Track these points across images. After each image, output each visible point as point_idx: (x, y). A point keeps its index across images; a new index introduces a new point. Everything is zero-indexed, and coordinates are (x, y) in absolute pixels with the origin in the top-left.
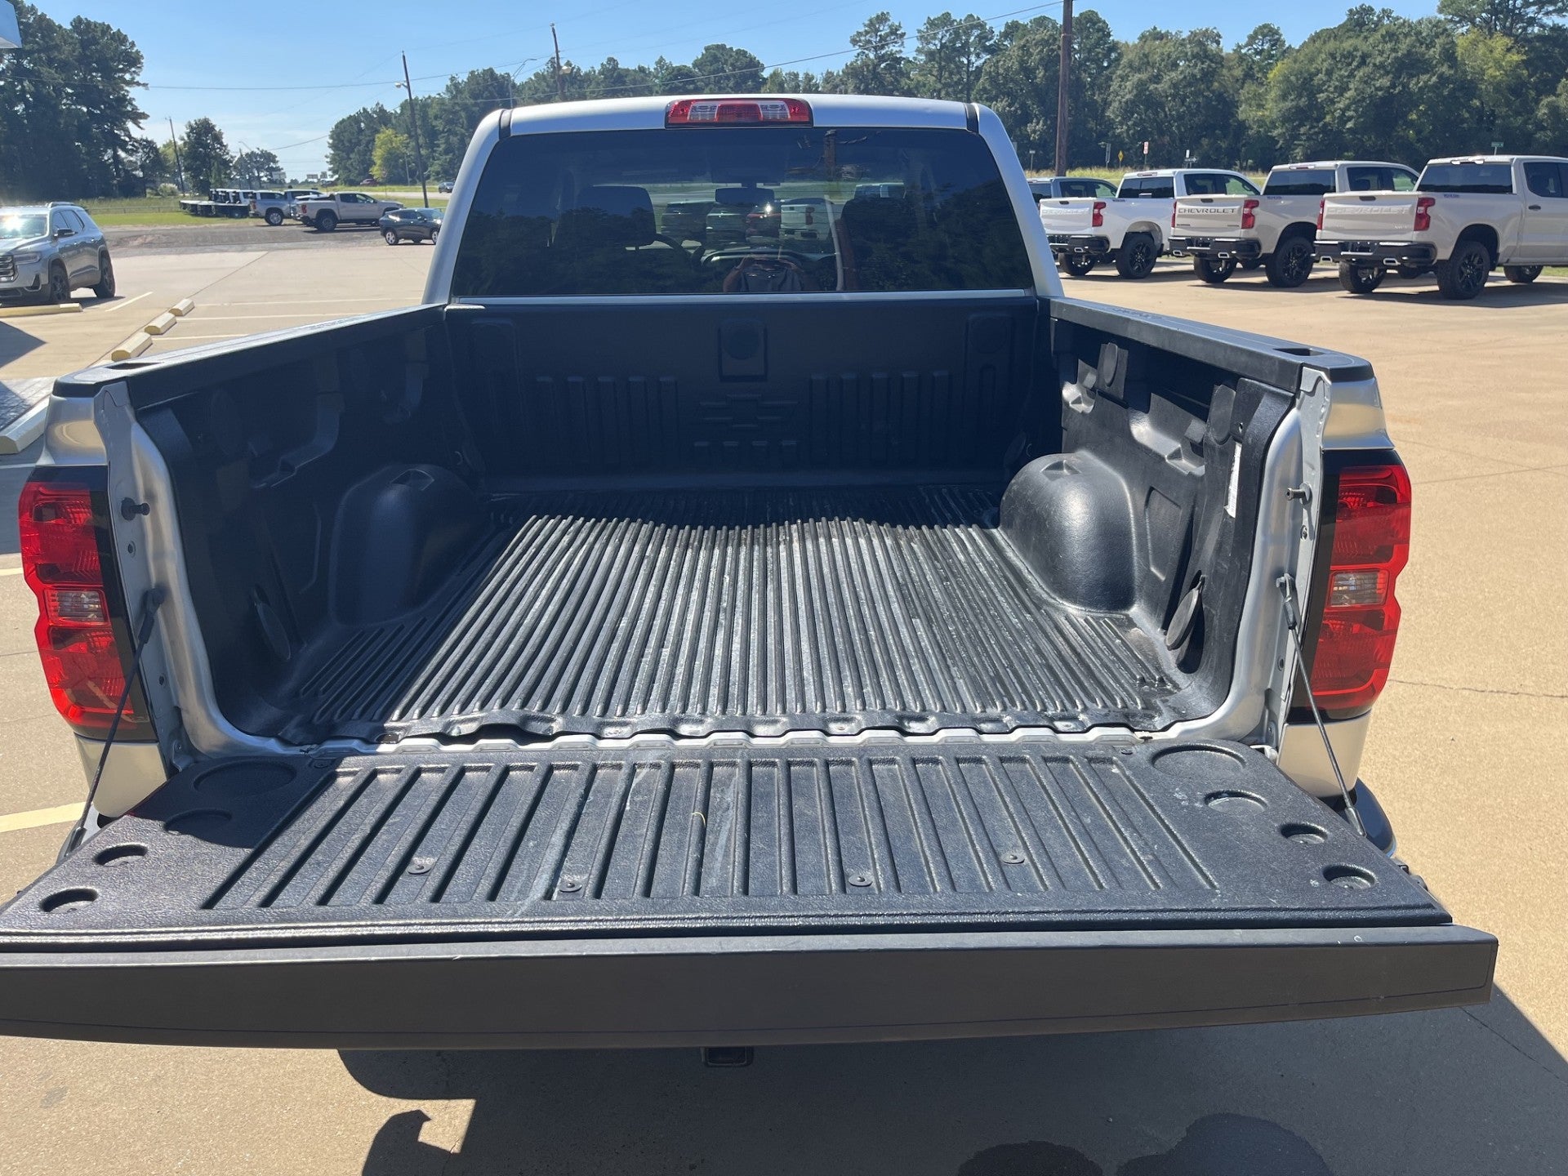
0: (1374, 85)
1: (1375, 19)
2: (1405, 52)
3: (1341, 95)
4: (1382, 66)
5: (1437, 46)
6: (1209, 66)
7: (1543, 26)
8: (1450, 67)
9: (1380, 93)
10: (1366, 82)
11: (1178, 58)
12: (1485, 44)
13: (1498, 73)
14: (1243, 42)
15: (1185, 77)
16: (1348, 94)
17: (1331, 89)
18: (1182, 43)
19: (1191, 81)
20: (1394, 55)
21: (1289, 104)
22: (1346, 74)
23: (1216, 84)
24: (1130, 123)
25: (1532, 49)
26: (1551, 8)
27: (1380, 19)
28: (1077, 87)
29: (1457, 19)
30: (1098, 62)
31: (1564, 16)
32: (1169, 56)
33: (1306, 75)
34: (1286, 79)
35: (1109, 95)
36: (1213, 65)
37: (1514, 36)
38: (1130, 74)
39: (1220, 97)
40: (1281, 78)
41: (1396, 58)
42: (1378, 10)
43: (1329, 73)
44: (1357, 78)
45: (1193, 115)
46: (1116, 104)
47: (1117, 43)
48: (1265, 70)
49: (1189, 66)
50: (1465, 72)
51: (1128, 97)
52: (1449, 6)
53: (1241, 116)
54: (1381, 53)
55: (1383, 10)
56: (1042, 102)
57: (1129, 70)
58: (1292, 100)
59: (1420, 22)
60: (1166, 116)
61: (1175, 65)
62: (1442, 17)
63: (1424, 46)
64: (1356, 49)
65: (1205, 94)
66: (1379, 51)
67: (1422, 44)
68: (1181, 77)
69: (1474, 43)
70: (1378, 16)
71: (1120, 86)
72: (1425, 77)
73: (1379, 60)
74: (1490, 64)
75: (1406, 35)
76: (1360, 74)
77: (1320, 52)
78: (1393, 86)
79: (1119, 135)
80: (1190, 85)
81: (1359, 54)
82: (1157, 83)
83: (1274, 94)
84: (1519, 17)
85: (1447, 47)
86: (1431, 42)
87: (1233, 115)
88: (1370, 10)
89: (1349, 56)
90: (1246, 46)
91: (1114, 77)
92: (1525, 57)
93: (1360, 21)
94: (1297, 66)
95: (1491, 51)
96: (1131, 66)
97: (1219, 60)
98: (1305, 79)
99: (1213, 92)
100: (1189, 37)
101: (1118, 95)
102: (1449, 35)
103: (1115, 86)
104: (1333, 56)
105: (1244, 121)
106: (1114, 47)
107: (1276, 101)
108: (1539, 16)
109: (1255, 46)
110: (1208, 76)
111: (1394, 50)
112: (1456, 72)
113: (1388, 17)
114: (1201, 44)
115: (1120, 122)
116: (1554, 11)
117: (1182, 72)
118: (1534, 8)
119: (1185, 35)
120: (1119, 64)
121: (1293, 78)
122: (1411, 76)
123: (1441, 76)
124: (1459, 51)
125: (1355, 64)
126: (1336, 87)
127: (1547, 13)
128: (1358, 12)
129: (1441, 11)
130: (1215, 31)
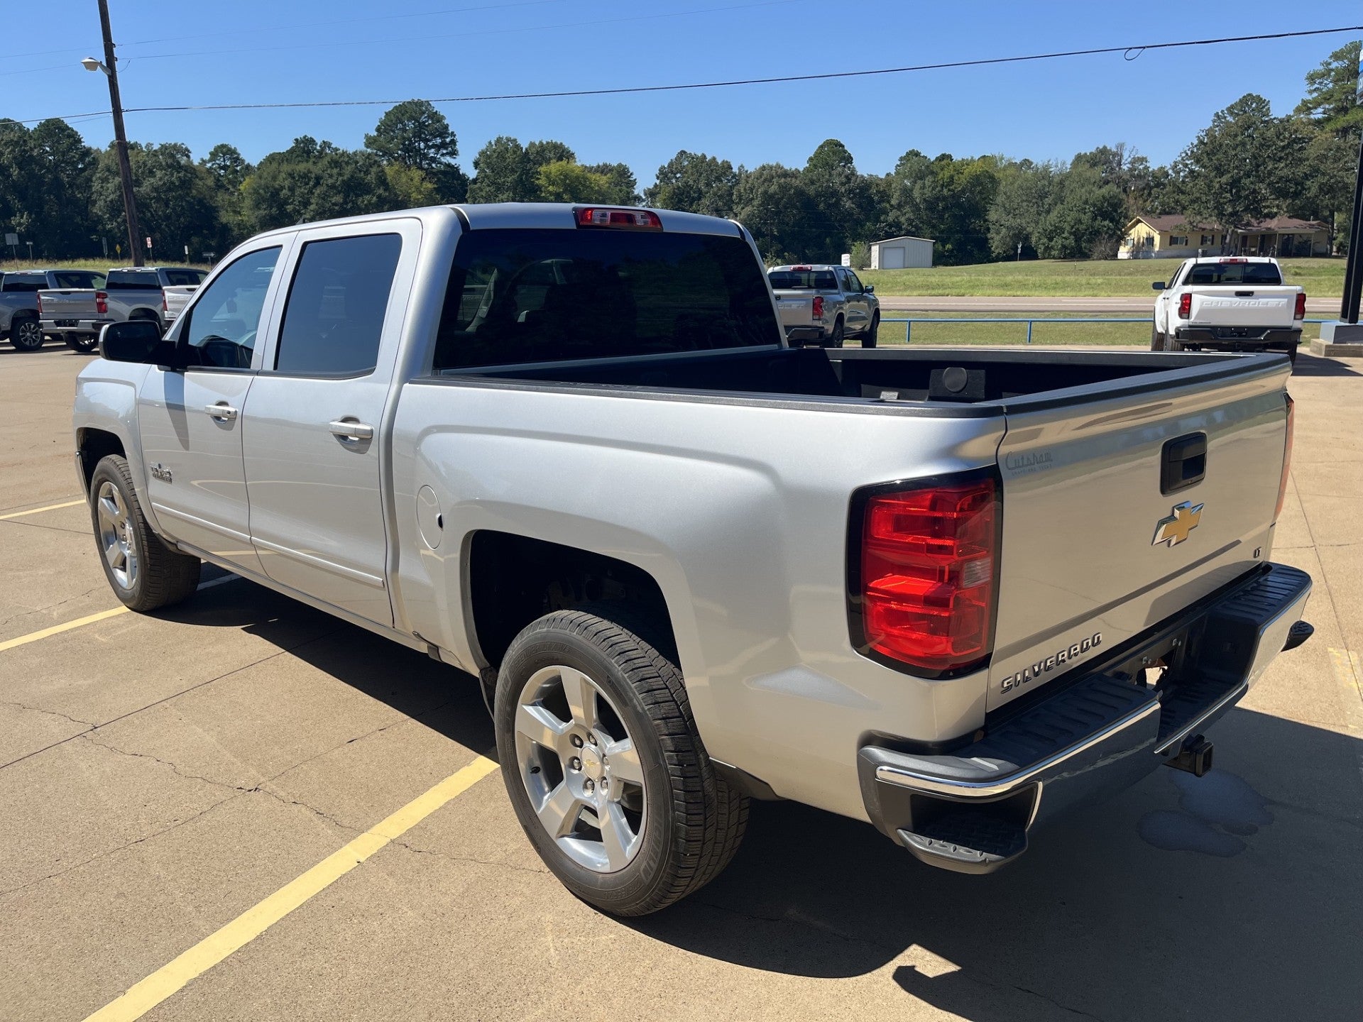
0: (331, 201)
1: (318, 148)
2: (349, 176)
3: (305, 208)
4: (333, 187)
5: (372, 173)
6: (185, 176)
7: (441, 163)
8: (385, 190)
9: (337, 208)
10: (323, 199)
11: (154, 167)
12: (406, 174)
13: (420, 197)
14: (207, 157)
15: (164, 184)
16: (312, 207)
17: (297, 203)
18: (155, 153)
19: (171, 187)
20: (340, 178)
21: (262, 212)
22: (306, 191)
23: (194, 191)
24: (119, 220)
25: (439, 179)
26: (445, 152)
27: (323, 149)
28: (57, 184)
29: (381, 154)
30: (74, 164)
31: (455, 158)
32: (144, 163)
33: (271, 189)
34: (256, 191)
35: (93, 193)
36: (189, 175)
37: (425, 169)
38: (110, 177)
39: (201, 202)
40: (251, 191)
41: (343, 181)
42: (319, 142)
43: (292, 189)
44: (316, 195)
45: (179, 216)
46: (101, 203)
47: (90, 148)
48: (235, 183)
49: (166, 174)
50: (396, 194)
51: (112, 197)
52: (374, 143)
53: (224, 220)
54: (331, 176)
55: (323, 141)
56: (22, 198)
57: (107, 173)
58: (265, 209)
59: (355, 154)
60: (152, 214)
61: (151, 173)
62: (369, 150)
63: (362, 173)
64: (309, 172)
65: (188, 199)
66: (329, 174)
67: (360, 171)
68: (161, 183)
69: (398, 172)
70: (320, 146)
71: (102, 187)
72: (368, 197)
73: (330, 181)
74: (413, 189)
75: (347, 163)
76: (317, 191)
77: (280, 172)
78: (346, 202)
79: (110, 231)
80: (170, 190)
81: (313, 176)
82: (139, 187)
83: (248, 202)
84: (425, 156)
85: (380, 174)
86: (367, 170)
87: (216, 219)
88: (312, 141)
89: (305, 177)
90: (210, 161)
91: (94, 179)
92: (436, 186)
93: (304, 148)
94: (263, 182)
95: (412, 180)
96: (108, 170)
97: (190, 169)
98: (272, 193)
99: (193, 197)
100: (161, 149)
101: (101, 195)
102: (379, 166)
103: (96, 186)
104: (291, 175)
105: (226, 224)
106: (87, 152)
107: (251, 209)
108: (438, 156)
109: (217, 162)
110: (186, 184)
111: (340, 174)
112: (390, 193)
113: (329, 147)
114: (173, 156)
115: (108, 218)
116: (447, 154)
117: (161, 179)
118: (433, 150)
119: (156, 147)
120: (97, 169)
121: (261, 191)
122: (357, 196)
123: (379, 197)
124: (389, 178)
125: (311, 183)
126: (299, 202)
127: (443, 155)
128: (303, 142)
129: (367, 147)
130: (184, 147)
